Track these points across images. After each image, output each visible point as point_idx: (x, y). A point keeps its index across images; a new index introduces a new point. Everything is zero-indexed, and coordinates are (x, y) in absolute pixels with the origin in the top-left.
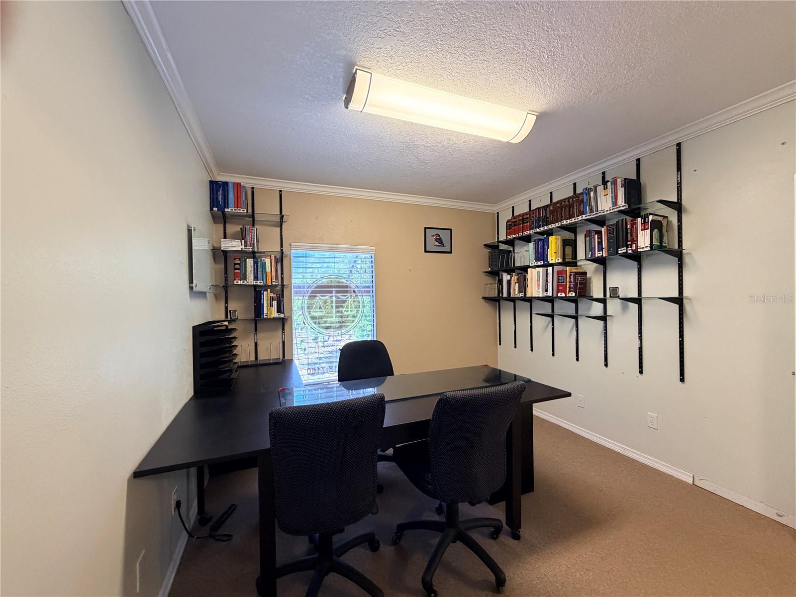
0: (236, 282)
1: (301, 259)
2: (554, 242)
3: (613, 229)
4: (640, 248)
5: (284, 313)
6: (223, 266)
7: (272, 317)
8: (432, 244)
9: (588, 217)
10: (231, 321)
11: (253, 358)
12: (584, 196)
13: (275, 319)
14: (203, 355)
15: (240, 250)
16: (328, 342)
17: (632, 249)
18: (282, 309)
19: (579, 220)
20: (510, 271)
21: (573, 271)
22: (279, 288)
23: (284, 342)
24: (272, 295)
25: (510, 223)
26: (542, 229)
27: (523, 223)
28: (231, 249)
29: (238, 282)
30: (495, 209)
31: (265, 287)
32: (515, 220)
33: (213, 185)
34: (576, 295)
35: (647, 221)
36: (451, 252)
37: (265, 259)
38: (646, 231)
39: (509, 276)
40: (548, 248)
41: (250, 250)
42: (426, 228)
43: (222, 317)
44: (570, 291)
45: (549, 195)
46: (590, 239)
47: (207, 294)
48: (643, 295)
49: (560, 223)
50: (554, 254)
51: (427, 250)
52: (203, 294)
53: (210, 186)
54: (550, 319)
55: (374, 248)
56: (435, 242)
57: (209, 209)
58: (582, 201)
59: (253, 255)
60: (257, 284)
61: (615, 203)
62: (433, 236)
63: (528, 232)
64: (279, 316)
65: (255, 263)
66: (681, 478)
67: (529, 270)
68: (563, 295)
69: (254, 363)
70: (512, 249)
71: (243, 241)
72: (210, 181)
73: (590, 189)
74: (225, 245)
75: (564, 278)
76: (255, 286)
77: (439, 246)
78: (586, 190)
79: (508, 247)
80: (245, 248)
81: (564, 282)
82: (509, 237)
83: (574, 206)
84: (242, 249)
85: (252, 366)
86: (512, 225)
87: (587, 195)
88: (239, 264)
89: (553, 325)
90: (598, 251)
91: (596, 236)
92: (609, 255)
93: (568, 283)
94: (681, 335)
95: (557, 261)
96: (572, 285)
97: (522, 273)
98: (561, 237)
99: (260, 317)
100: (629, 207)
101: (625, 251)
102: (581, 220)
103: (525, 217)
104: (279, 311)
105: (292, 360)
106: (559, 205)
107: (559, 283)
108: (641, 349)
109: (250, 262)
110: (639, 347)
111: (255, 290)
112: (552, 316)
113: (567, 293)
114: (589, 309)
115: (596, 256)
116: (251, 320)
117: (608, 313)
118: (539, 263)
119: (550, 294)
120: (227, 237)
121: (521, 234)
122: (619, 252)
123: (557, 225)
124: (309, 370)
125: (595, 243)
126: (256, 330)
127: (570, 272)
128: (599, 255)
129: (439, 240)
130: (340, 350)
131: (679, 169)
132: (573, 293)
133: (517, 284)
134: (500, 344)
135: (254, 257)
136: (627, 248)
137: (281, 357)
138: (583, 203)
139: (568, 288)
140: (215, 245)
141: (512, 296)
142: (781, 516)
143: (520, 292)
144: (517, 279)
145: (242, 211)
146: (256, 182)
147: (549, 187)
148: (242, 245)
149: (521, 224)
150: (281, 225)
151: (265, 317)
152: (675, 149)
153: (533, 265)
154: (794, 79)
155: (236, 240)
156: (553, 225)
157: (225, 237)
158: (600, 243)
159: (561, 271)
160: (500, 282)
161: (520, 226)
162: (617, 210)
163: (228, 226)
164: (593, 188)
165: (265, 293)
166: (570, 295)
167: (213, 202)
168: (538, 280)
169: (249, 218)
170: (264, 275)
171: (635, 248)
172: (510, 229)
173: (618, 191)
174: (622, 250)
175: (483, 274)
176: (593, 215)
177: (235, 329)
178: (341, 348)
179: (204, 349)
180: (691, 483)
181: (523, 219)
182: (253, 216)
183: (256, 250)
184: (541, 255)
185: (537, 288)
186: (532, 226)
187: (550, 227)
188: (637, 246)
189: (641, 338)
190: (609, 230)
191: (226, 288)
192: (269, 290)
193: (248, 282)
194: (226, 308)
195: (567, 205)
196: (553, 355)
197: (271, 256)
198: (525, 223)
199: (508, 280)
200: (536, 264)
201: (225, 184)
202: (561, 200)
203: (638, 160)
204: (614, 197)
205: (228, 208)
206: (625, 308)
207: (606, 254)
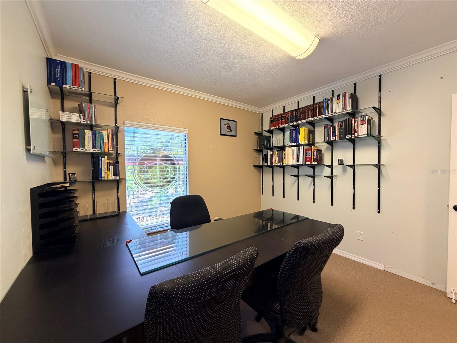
0: (75, 149)
1: (132, 135)
2: (303, 132)
3: (343, 124)
4: (360, 135)
5: (119, 176)
6: (60, 136)
7: (109, 179)
8: (225, 130)
9: (326, 116)
10: (72, 183)
11: (91, 212)
12: (323, 104)
13: (112, 181)
14: (42, 216)
15: (79, 122)
16: (136, 196)
17: (355, 136)
18: (118, 172)
19: (320, 118)
20: (272, 149)
21: (315, 149)
22: (114, 156)
23: (118, 199)
24: (109, 161)
25: (273, 119)
26: (295, 123)
27: (282, 120)
28: (69, 120)
29: (77, 150)
30: (261, 111)
31: (103, 155)
32: (276, 117)
33: (50, 62)
34: (317, 163)
35: (365, 119)
36: (236, 136)
37: (102, 131)
38: (364, 125)
39: (272, 152)
40: (300, 135)
41: (88, 123)
42: (221, 119)
43: (61, 179)
44: (313, 161)
45: (297, 103)
46: (327, 130)
47: (46, 158)
48: (356, 164)
49: (307, 120)
50: (303, 139)
51: (222, 134)
52: (41, 158)
53: (47, 63)
54: (296, 178)
55: (187, 130)
56: (227, 129)
57: (47, 83)
58: (323, 106)
59: (91, 127)
60: (95, 151)
61: (344, 108)
62: (225, 124)
63: (285, 125)
64: (116, 178)
65: (94, 134)
66: (377, 267)
67: (286, 148)
68: (310, 163)
69: (92, 217)
70: (271, 136)
71: (81, 115)
72: (47, 58)
73: (328, 100)
74: (64, 117)
75: (310, 153)
76: (92, 154)
77: (229, 131)
78: (326, 99)
79: (269, 135)
80: (83, 121)
81: (310, 156)
82: (271, 128)
83: (317, 110)
84: (80, 121)
85: (91, 220)
86: (274, 120)
87: (326, 103)
88: (78, 134)
89: (298, 181)
90: (333, 137)
91: (331, 128)
92: (339, 139)
93: (312, 156)
94: (379, 186)
95: (305, 143)
96: (315, 158)
97: (281, 151)
98: (308, 128)
99: (99, 179)
100: (353, 110)
101: (350, 137)
102: (321, 118)
103: (282, 116)
104: (115, 174)
105: (126, 212)
106: (307, 108)
107: (307, 156)
108: (354, 195)
109: (88, 133)
110: (353, 194)
111: (93, 157)
112: (298, 176)
113: (312, 162)
114: (322, 172)
115: (331, 140)
116: (89, 182)
117: (334, 175)
118: (293, 144)
119: (301, 162)
120: (65, 110)
121: (280, 126)
122: (347, 138)
123: (305, 121)
124: (139, 219)
125: (330, 132)
126: (94, 190)
127: (314, 150)
128: (333, 139)
129: (229, 128)
130: (170, 203)
131: (380, 90)
132: (316, 162)
133: (277, 157)
134: (263, 194)
135: (91, 129)
136: (352, 135)
137: (116, 210)
138: (323, 107)
139: (312, 159)
140: (53, 117)
141: (273, 164)
142: (434, 284)
143: (279, 162)
144: (278, 154)
145: (80, 89)
146: (92, 68)
147: (297, 98)
148: (80, 118)
149: (280, 120)
150: (116, 107)
151: (102, 179)
152: (378, 78)
153: (289, 145)
154: (456, 39)
155: (74, 114)
156: (302, 121)
157: (63, 110)
158: (334, 132)
159: (308, 149)
160: (266, 156)
161: (279, 121)
162: (346, 112)
163: (65, 102)
164: (330, 98)
165: (103, 159)
166: (314, 163)
167: (51, 78)
168: (293, 155)
169: (86, 96)
170: (102, 145)
171: (356, 135)
172: (273, 123)
173: (347, 101)
174: (348, 136)
175: (253, 151)
176: (330, 115)
177: (75, 189)
178: (171, 202)
179: (44, 210)
180: (383, 269)
181: (282, 117)
182: (90, 95)
183: (94, 123)
184: (294, 139)
185: (292, 159)
186: (288, 121)
187: (300, 122)
188: (358, 134)
189: (354, 188)
190: (340, 124)
191: (64, 154)
192: (106, 157)
193: (86, 150)
194: (65, 172)
195: (312, 108)
196: (298, 200)
197: (107, 130)
198: (283, 119)
199: (271, 155)
200: (291, 145)
201: (63, 64)
202: (308, 106)
203: (355, 84)
204: (344, 104)
205: (66, 84)
206: (344, 171)
207: (338, 139)
